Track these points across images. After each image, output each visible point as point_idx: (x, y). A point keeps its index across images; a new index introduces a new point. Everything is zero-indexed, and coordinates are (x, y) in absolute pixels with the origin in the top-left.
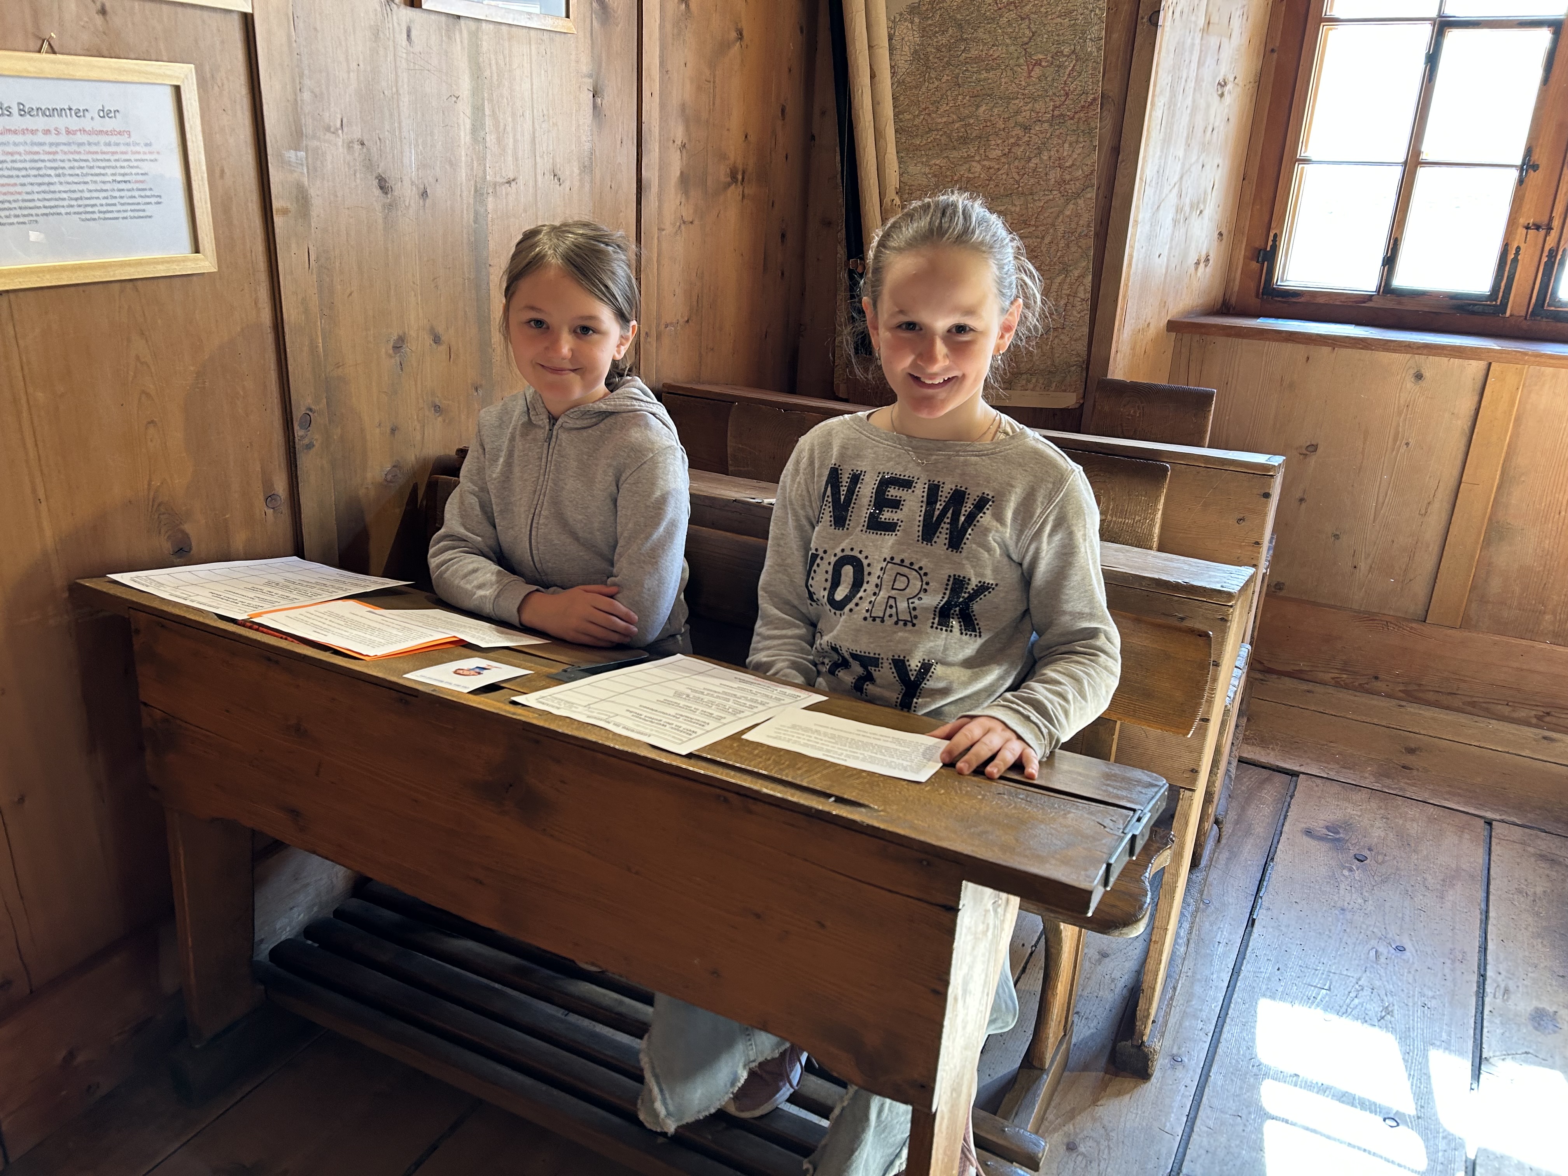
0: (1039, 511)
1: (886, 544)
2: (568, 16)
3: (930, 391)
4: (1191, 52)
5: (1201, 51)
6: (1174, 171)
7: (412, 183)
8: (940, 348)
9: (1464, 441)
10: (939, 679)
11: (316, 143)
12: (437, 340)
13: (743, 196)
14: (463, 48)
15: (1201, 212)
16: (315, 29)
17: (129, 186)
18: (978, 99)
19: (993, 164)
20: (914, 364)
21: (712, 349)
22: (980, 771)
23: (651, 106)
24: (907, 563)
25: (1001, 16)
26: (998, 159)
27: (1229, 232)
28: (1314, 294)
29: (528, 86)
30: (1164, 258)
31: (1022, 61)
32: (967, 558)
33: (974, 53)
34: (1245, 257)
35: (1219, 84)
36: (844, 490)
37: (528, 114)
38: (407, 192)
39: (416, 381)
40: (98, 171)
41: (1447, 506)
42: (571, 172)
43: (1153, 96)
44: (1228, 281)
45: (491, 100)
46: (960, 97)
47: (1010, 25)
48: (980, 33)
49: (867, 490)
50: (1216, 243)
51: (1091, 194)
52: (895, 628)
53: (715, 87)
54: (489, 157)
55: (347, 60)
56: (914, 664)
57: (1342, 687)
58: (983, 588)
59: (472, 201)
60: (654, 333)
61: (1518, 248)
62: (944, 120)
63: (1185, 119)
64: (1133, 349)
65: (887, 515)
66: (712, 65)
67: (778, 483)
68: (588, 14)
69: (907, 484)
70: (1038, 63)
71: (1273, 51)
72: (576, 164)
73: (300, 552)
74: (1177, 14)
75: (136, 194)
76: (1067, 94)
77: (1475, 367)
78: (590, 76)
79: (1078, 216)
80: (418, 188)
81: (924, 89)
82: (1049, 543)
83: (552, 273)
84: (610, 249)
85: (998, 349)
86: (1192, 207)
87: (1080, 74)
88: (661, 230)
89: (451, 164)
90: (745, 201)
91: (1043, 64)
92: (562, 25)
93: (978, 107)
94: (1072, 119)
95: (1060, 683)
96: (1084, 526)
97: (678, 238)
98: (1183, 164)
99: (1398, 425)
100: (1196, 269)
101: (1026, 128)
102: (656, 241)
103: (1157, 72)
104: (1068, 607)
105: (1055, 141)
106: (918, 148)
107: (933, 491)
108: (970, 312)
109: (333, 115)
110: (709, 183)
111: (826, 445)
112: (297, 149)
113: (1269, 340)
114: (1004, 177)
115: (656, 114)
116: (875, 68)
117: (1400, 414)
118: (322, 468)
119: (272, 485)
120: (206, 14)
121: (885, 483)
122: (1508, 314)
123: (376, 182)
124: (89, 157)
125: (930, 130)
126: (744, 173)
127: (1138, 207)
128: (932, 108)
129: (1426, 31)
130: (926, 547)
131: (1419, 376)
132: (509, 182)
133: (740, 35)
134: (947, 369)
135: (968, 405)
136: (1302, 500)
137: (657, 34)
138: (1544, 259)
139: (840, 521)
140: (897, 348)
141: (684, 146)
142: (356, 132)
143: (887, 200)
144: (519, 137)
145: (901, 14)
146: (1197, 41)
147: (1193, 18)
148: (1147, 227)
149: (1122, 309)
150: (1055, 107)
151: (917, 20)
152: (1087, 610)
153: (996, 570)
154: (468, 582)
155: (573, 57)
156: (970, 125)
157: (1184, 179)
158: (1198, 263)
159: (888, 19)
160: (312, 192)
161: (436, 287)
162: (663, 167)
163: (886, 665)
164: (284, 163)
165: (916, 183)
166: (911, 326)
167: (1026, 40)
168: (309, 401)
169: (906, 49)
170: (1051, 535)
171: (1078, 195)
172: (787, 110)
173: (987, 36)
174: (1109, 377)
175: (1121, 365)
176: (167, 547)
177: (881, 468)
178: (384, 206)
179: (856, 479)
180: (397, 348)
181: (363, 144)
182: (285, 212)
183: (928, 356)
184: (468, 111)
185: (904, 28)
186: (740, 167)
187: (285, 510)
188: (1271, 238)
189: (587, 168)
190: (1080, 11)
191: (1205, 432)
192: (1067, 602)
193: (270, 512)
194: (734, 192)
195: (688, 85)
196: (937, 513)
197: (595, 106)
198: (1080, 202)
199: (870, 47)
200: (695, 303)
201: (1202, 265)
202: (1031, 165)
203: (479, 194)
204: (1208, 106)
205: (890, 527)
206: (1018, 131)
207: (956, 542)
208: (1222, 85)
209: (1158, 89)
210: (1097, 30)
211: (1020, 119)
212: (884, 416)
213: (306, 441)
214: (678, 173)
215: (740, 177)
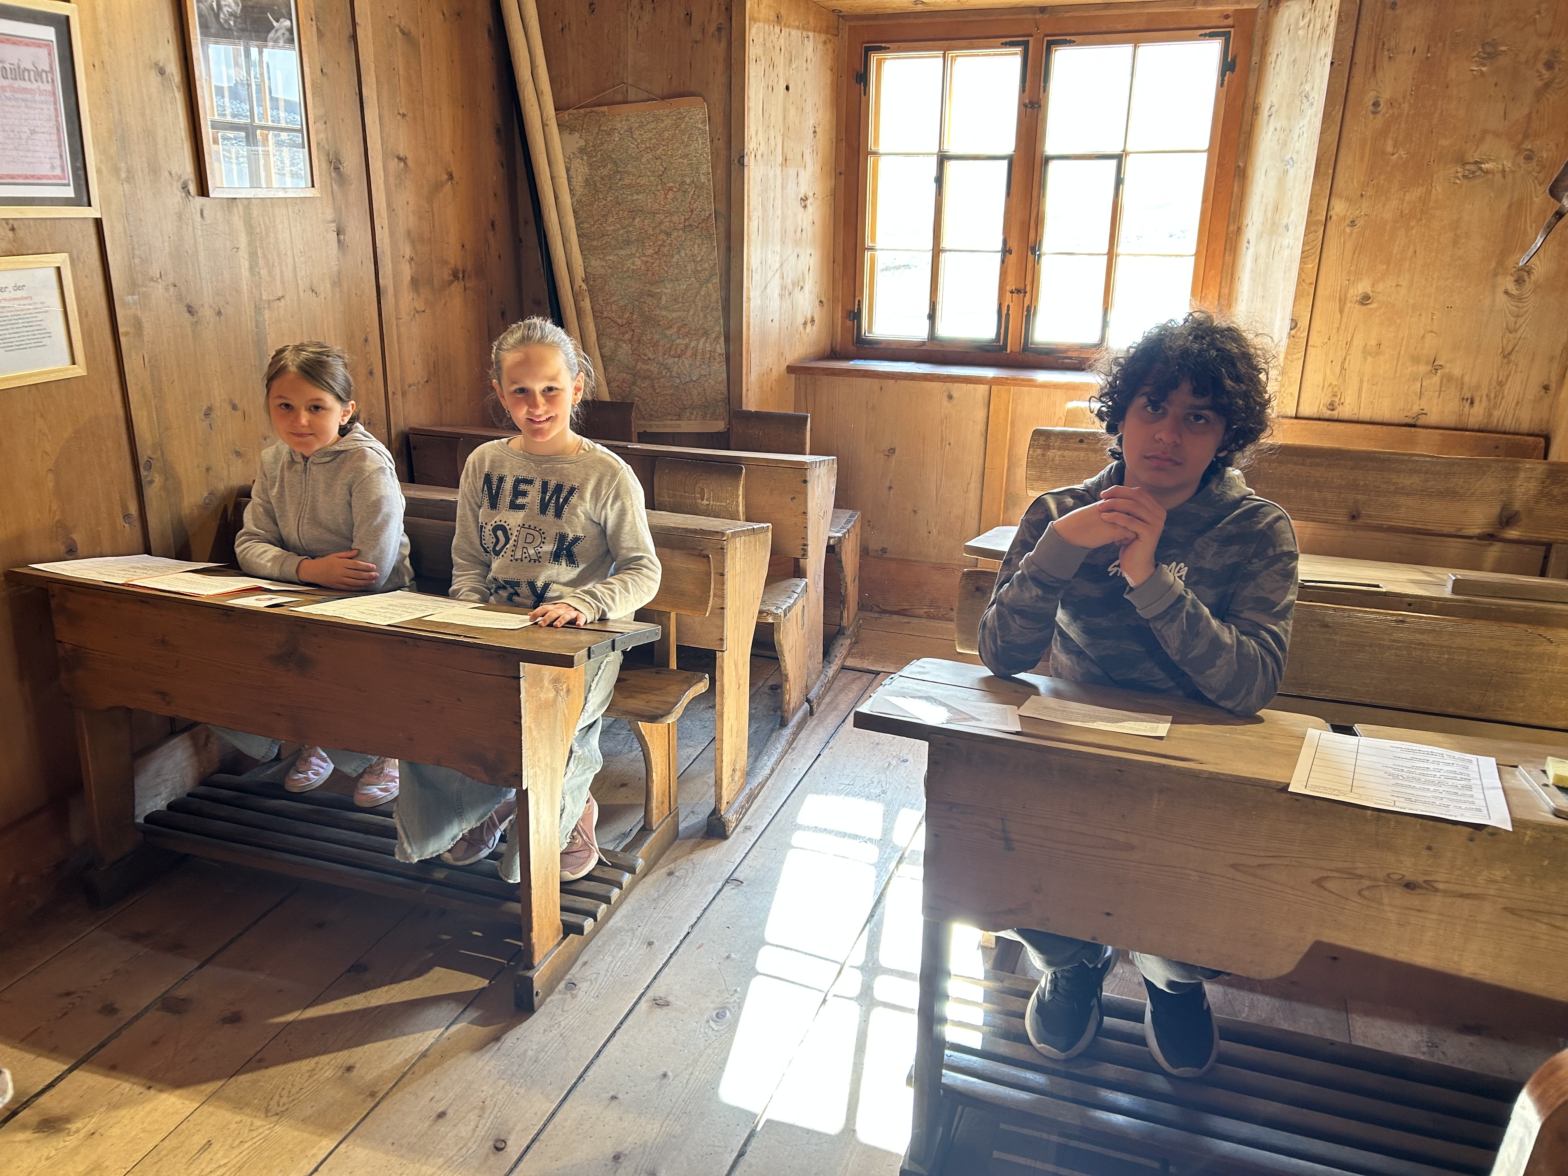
0: (604, 492)
1: (520, 515)
2: (313, 186)
3: (540, 426)
4: (775, 180)
5: (783, 179)
6: (774, 261)
7: (211, 307)
8: (540, 399)
9: (983, 439)
10: (555, 591)
11: (145, 289)
12: (234, 407)
13: (465, 289)
14: (239, 217)
15: (802, 288)
16: (140, 220)
17: (32, 328)
18: (634, 214)
19: (649, 259)
20: (528, 412)
21: (450, 400)
22: (551, 625)
23: (383, 236)
24: (532, 527)
25: (642, 156)
26: (651, 256)
27: (828, 300)
28: (889, 342)
29: (288, 234)
30: (776, 322)
31: (660, 187)
32: (566, 522)
33: (627, 181)
34: (842, 317)
35: (801, 199)
36: (494, 487)
37: (289, 253)
38: (207, 313)
39: (221, 436)
40: (13, 322)
41: (979, 485)
42: (325, 287)
43: (749, 212)
44: (833, 335)
45: (262, 248)
46: (621, 212)
47: (649, 163)
48: (629, 168)
49: (508, 485)
50: (818, 309)
51: (716, 280)
52: (529, 564)
53: (433, 215)
54: (263, 284)
55: (162, 235)
56: (540, 584)
57: (931, 618)
58: (576, 539)
59: (253, 314)
60: (399, 392)
61: (1008, 306)
62: (612, 228)
63: (778, 225)
64: (761, 387)
65: (520, 501)
66: (430, 200)
67: (457, 486)
68: (329, 181)
69: (530, 482)
70: (671, 189)
71: (840, 174)
72: (328, 281)
73: (148, 551)
74: (759, 156)
75: (36, 332)
76: (692, 211)
77: (982, 389)
78: (334, 221)
79: (710, 295)
80: (214, 310)
81: (595, 206)
82: (612, 510)
83: (291, 376)
84: (330, 359)
85: (575, 401)
86: (793, 284)
87: (699, 197)
88: (398, 319)
89: (237, 291)
90: (467, 292)
91: (674, 190)
92: (310, 193)
93: (634, 219)
94: (697, 228)
95: (612, 584)
96: (631, 499)
97: (413, 323)
98: (781, 256)
99: (942, 431)
100: (805, 328)
101: (668, 234)
102: (395, 327)
103: (749, 196)
104: (624, 545)
105: (688, 243)
106: (596, 248)
107: (545, 485)
108: (553, 379)
109: (155, 271)
110: (436, 282)
111: (482, 460)
112: (133, 294)
113: (852, 376)
114: (657, 268)
115: (387, 240)
116: (557, 192)
117: (942, 423)
118: (160, 496)
119: (128, 508)
120: (72, 221)
121: (518, 482)
122: (1009, 351)
123: (185, 309)
124: (9, 314)
125: (603, 235)
126: (463, 272)
127: (748, 288)
128: (603, 220)
129: (934, 160)
130: (543, 517)
131: (950, 397)
132: (279, 299)
133: (451, 176)
134: (546, 412)
135: (562, 433)
136: (890, 488)
137: (382, 186)
138: (1025, 313)
139: (493, 505)
140: (517, 403)
141: (412, 259)
142: (171, 278)
143: (576, 287)
144: (284, 268)
145: (574, 153)
146: (779, 173)
147: (772, 158)
148: (759, 301)
149: (747, 360)
150: (686, 220)
151: (585, 158)
152: (635, 546)
153: (583, 529)
154: (262, 559)
155: (320, 211)
156: (630, 231)
157: (784, 266)
158: (805, 324)
159: (564, 156)
160: (144, 320)
161: (232, 372)
162: (396, 274)
163: (524, 585)
164: (125, 304)
165: (597, 273)
166: (522, 390)
167: (661, 173)
168: (149, 453)
169: (580, 178)
170: (612, 505)
171: (708, 281)
172: (496, 223)
173: (634, 170)
174: (744, 408)
175: (753, 400)
176: (63, 549)
177: (515, 473)
178: (192, 324)
179: (501, 479)
180: (207, 415)
181: (175, 286)
182: (127, 334)
183: (534, 405)
184: (246, 257)
185: (576, 163)
186: (460, 268)
187: (137, 524)
188: (857, 303)
189: (337, 282)
190: (694, 154)
191: (805, 444)
192: (624, 542)
193: (127, 525)
194: (457, 287)
195: (411, 218)
196: (547, 497)
197: (339, 241)
198: (710, 285)
199: (552, 178)
200: (432, 368)
201: (809, 325)
202: (674, 260)
203: (258, 310)
204: (795, 215)
205: (522, 507)
206: (662, 236)
207: (558, 514)
208: (804, 199)
209: (751, 207)
210: (706, 168)
211: (663, 227)
212: (517, 441)
213: (149, 479)
214: (409, 278)
215: (461, 275)
